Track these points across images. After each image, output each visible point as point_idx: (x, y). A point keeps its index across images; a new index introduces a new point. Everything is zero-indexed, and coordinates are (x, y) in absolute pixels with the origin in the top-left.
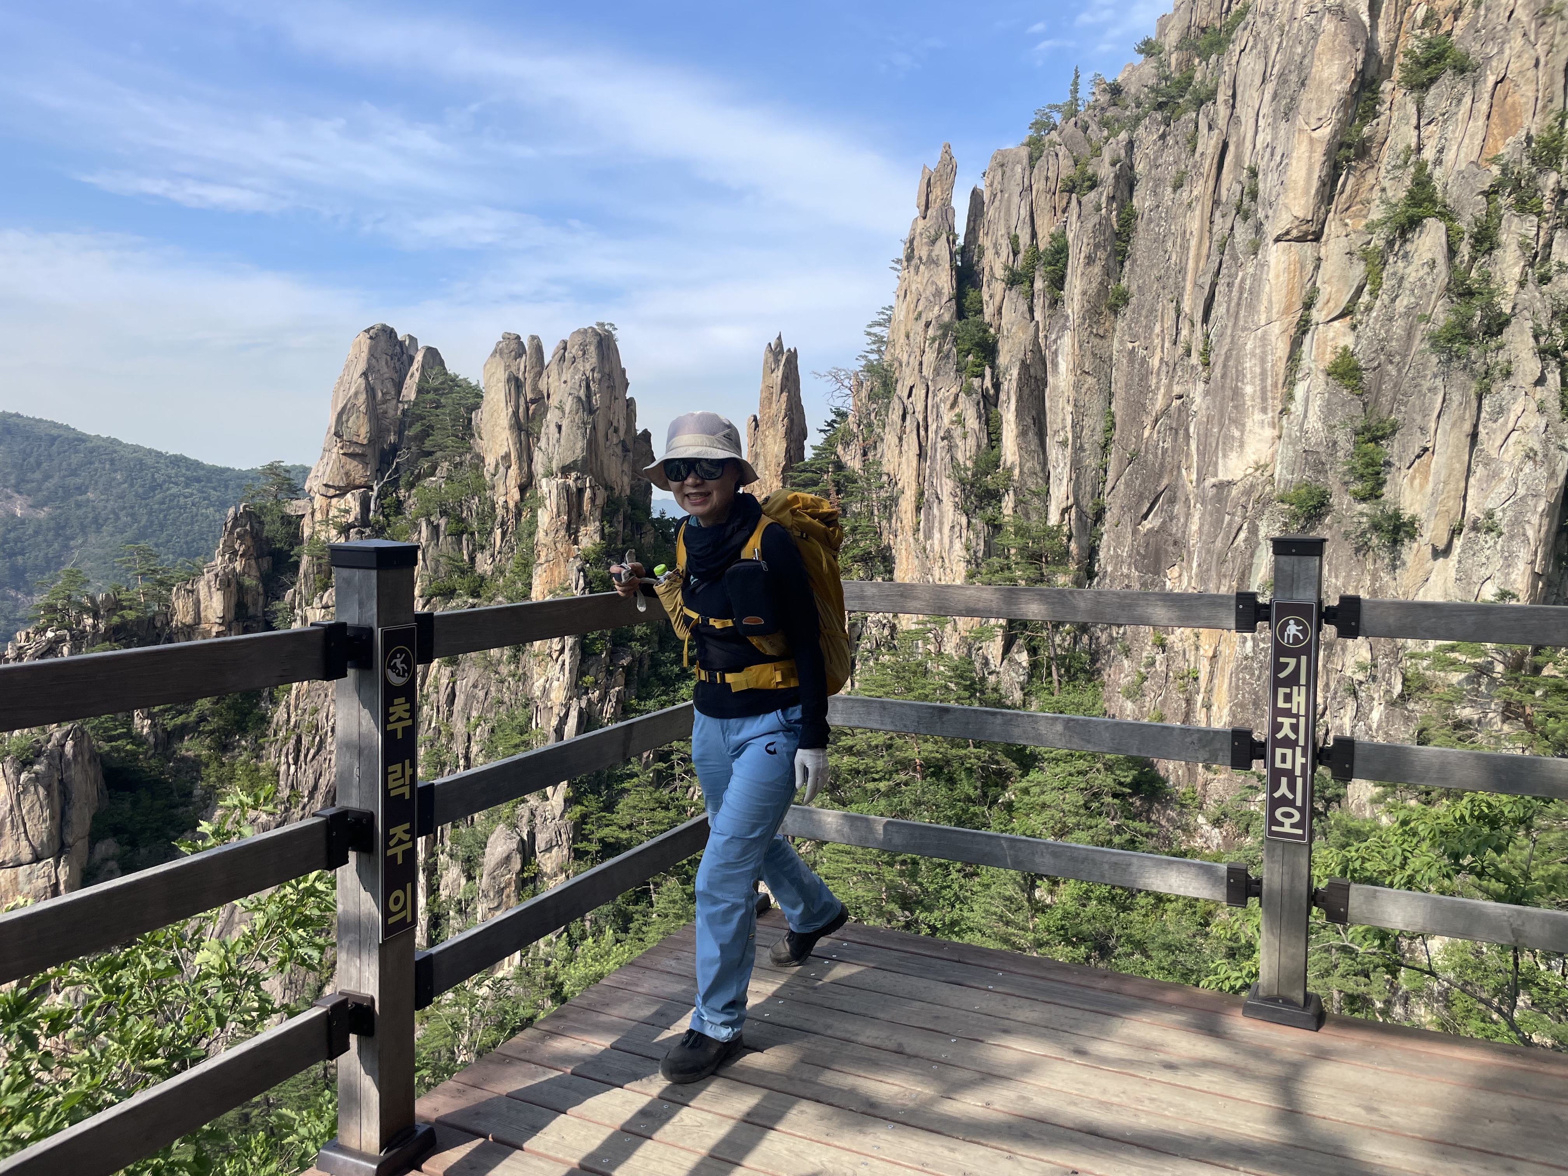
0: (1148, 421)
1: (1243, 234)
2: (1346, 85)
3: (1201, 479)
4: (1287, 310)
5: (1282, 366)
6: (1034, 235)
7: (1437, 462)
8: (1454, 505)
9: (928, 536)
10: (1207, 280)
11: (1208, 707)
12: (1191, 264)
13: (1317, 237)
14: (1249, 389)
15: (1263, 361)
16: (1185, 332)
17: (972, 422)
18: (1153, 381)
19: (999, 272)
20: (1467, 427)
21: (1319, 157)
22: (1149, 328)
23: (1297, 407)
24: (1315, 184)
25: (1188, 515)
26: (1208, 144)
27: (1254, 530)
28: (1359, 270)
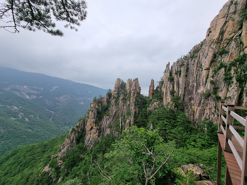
0: (190, 87)
1: (200, 69)
2: (212, 55)
3: (196, 92)
4: (205, 76)
5: (205, 82)
6: (178, 70)
7: (224, 91)
8: (225, 96)
9: (167, 97)
10: (196, 74)
11: (196, 114)
12: (195, 72)
13: (209, 70)
14: (201, 84)
15: (203, 81)
16: (194, 78)
17: (171, 87)
18: (190, 83)
19: (174, 73)
20: (227, 88)
21: (209, 62)
22: (190, 78)
23: (206, 85)
24: (209, 64)
25: (194, 96)
26: (196, 61)
27: (202, 97)
28: (214, 72)
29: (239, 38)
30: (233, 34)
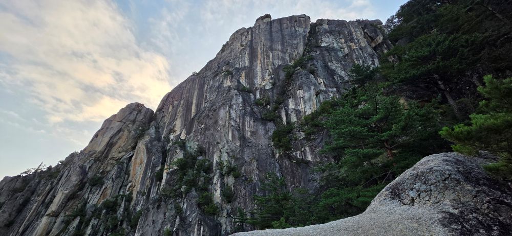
29: (126, 163)
30: (123, 153)
